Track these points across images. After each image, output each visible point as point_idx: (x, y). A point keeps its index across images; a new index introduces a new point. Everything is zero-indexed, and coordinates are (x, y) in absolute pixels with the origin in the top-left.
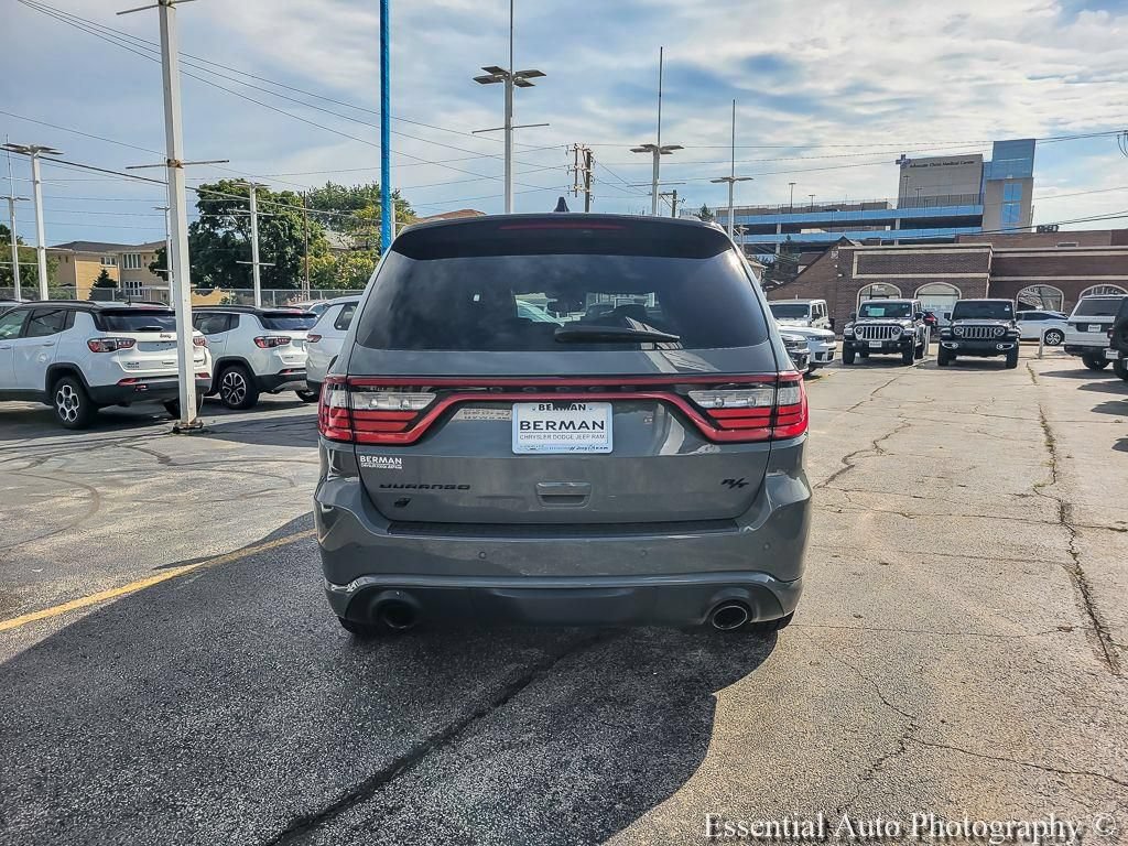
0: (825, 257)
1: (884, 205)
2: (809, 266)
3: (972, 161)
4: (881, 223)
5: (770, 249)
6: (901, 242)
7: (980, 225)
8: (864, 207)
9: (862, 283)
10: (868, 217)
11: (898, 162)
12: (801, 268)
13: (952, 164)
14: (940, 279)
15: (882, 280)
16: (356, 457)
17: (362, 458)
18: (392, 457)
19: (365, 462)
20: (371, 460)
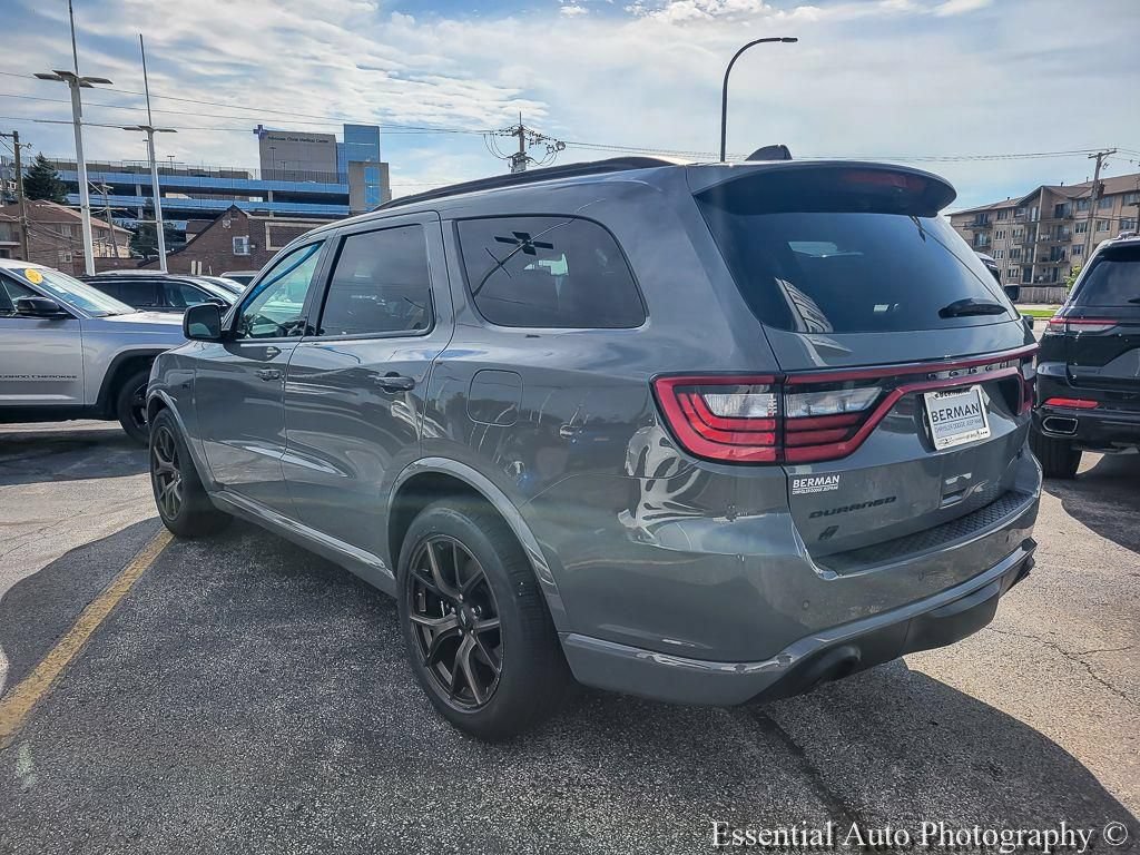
0: (217, 225)
1: (244, 175)
2: (199, 235)
3: (327, 140)
4: (246, 193)
5: (132, 213)
6: (276, 215)
7: (348, 204)
8: (223, 174)
10: (231, 185)
11: (255, 132)
12: (189, 237)
13: (307, 141)
16: (788, 482)
17: (796, 482)
18: (831, 475)
19: (798, 487)
20: (806, 483)
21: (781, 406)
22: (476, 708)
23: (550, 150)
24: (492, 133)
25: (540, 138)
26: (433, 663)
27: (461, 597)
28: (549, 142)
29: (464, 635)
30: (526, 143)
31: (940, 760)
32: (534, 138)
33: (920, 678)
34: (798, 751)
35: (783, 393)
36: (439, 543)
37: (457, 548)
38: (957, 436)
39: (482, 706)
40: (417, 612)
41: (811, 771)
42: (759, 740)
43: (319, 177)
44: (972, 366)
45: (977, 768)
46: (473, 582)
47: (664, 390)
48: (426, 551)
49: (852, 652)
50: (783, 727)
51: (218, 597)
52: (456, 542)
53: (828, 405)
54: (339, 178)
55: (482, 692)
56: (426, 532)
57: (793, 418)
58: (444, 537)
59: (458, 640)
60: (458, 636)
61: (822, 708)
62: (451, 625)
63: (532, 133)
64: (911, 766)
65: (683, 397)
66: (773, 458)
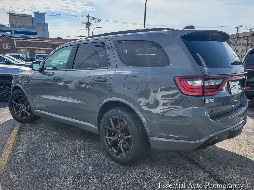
1: (4, 26)
3: (30, 16)
4: (5, 31)
9: (18, 49)
11: (8, 13)
13: (24, 16)
14: (40, 49)
15: (24, 48)
16: (205, 100)
17: (206, 100)
18: (213, 99)
19: (207, 101)
20: (208, 100)
21: (204, 83)
22: (124, 157)
23: (96, 22)
24: (80, 16)
25: (94, 18)
26: (110, 148)
27: (119, 131)
28: (96, 20)
29: (119, 140)
30: (90, 19)
31: (230, 165)
32: (92, 18)
33: (221, 149)
34: (198, 164)
35: (204, 80)
36: (113, 118)
37: (120, 119)
38: (235, 91)
39: (126, 156)
40: (106, 136)
41: (203, 168)
42: (189, 163)
43: (27, 27)
44: (235, 76)
45: (238, 166)
46: (124, 127)
47: (177, 80)
48: (110, 120)
49: (217, 138)
50: (193, 160)
51: (41, 137)
52: (119, 118)
53: (212, 83)
54: (33, 27)
55: (126, 153)
56: (110, 116)
57: (206, 86)
58: (116, 117)
59: (118, 142)
60: (118, 141)
61: (201, 156)
62: (116, 138)
63: (91, 17)
64: (224, 166)
65: (182, 82)
66: (202, 95)
